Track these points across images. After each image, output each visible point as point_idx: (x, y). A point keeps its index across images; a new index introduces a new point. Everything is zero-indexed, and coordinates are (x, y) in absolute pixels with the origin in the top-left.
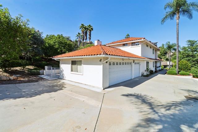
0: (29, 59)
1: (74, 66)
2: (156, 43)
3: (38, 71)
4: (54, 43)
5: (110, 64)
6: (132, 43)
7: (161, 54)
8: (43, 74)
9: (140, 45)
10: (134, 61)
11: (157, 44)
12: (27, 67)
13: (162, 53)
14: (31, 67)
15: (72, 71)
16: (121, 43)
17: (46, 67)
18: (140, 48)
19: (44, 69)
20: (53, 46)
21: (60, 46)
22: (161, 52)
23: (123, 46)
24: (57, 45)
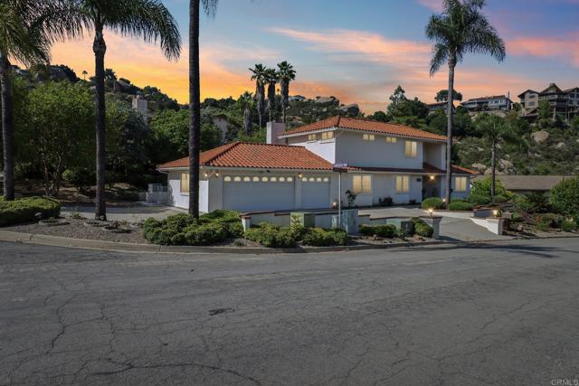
0: (120, 169)
3: (135, 192)
8: (145, 200)
9: (334, 139)
10: (299, 174)
12: (116, 185)
14: (124, 186)
17: (151, 186)
19: (146, 189)
21: (184, 138)
24: (177, 138)
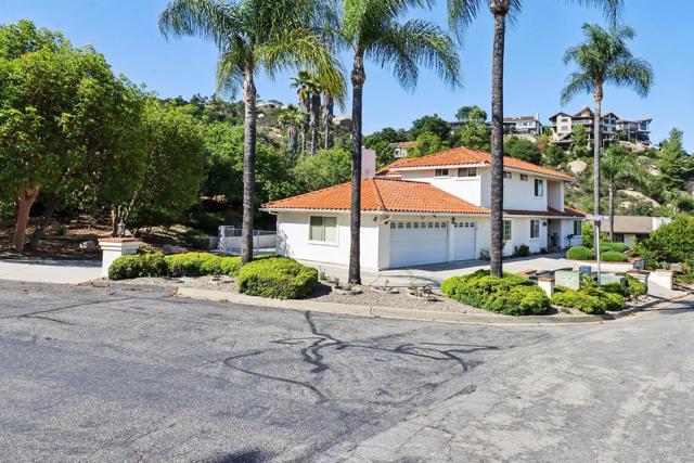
1: (314, 228)
2: (644, 124)
4: (230, 154)
5: (393, 226)
6: (459, 169)
7: (668, 180)
9: (478, 177)
10: (453, 219)
11: (650, 127)
12: (173, 228)
13: (672, 174)
14: (180, 229)
15: (311, 238)
16: (431, 168)
17: (222, 229)
18: (479, 183)
20: (228, 164)
22: (663, 171)
23: (436, 175)
